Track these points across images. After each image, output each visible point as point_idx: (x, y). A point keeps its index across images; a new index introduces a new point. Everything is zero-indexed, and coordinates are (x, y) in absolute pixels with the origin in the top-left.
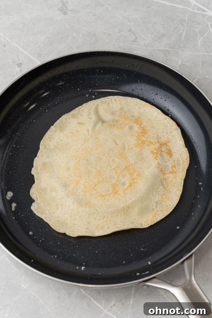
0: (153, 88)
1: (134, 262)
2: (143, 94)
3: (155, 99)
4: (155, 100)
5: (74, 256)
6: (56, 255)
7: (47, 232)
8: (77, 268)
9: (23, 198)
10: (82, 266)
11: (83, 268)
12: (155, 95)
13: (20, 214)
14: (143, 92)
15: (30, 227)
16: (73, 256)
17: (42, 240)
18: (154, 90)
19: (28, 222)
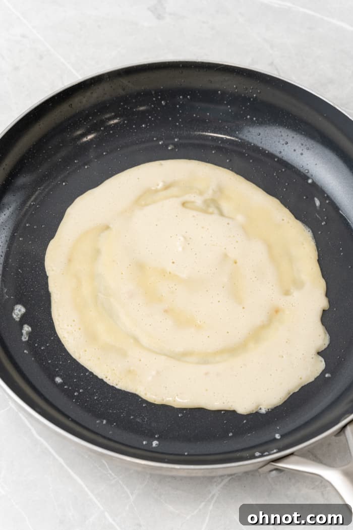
0: (281, 132)
1: (249, 435)
2: (261, 143)
3: (282, 151)
4: (283, 153)
5: (139, 422)
6: (104, 419)
7: (88, 378)
8: (144, 443)
9: (43, 317)
10: (154, 440)
11: (155, 443)
12: (283, 144)
13: (38, 345)
14: (261, 139)
15: (56, 368)
16: (137, 422)
17: (79, 393)
18: (282, 136)
19: (53, 359)
